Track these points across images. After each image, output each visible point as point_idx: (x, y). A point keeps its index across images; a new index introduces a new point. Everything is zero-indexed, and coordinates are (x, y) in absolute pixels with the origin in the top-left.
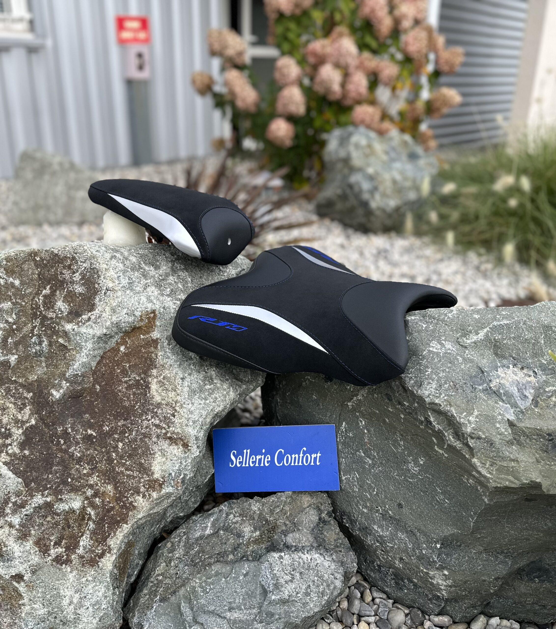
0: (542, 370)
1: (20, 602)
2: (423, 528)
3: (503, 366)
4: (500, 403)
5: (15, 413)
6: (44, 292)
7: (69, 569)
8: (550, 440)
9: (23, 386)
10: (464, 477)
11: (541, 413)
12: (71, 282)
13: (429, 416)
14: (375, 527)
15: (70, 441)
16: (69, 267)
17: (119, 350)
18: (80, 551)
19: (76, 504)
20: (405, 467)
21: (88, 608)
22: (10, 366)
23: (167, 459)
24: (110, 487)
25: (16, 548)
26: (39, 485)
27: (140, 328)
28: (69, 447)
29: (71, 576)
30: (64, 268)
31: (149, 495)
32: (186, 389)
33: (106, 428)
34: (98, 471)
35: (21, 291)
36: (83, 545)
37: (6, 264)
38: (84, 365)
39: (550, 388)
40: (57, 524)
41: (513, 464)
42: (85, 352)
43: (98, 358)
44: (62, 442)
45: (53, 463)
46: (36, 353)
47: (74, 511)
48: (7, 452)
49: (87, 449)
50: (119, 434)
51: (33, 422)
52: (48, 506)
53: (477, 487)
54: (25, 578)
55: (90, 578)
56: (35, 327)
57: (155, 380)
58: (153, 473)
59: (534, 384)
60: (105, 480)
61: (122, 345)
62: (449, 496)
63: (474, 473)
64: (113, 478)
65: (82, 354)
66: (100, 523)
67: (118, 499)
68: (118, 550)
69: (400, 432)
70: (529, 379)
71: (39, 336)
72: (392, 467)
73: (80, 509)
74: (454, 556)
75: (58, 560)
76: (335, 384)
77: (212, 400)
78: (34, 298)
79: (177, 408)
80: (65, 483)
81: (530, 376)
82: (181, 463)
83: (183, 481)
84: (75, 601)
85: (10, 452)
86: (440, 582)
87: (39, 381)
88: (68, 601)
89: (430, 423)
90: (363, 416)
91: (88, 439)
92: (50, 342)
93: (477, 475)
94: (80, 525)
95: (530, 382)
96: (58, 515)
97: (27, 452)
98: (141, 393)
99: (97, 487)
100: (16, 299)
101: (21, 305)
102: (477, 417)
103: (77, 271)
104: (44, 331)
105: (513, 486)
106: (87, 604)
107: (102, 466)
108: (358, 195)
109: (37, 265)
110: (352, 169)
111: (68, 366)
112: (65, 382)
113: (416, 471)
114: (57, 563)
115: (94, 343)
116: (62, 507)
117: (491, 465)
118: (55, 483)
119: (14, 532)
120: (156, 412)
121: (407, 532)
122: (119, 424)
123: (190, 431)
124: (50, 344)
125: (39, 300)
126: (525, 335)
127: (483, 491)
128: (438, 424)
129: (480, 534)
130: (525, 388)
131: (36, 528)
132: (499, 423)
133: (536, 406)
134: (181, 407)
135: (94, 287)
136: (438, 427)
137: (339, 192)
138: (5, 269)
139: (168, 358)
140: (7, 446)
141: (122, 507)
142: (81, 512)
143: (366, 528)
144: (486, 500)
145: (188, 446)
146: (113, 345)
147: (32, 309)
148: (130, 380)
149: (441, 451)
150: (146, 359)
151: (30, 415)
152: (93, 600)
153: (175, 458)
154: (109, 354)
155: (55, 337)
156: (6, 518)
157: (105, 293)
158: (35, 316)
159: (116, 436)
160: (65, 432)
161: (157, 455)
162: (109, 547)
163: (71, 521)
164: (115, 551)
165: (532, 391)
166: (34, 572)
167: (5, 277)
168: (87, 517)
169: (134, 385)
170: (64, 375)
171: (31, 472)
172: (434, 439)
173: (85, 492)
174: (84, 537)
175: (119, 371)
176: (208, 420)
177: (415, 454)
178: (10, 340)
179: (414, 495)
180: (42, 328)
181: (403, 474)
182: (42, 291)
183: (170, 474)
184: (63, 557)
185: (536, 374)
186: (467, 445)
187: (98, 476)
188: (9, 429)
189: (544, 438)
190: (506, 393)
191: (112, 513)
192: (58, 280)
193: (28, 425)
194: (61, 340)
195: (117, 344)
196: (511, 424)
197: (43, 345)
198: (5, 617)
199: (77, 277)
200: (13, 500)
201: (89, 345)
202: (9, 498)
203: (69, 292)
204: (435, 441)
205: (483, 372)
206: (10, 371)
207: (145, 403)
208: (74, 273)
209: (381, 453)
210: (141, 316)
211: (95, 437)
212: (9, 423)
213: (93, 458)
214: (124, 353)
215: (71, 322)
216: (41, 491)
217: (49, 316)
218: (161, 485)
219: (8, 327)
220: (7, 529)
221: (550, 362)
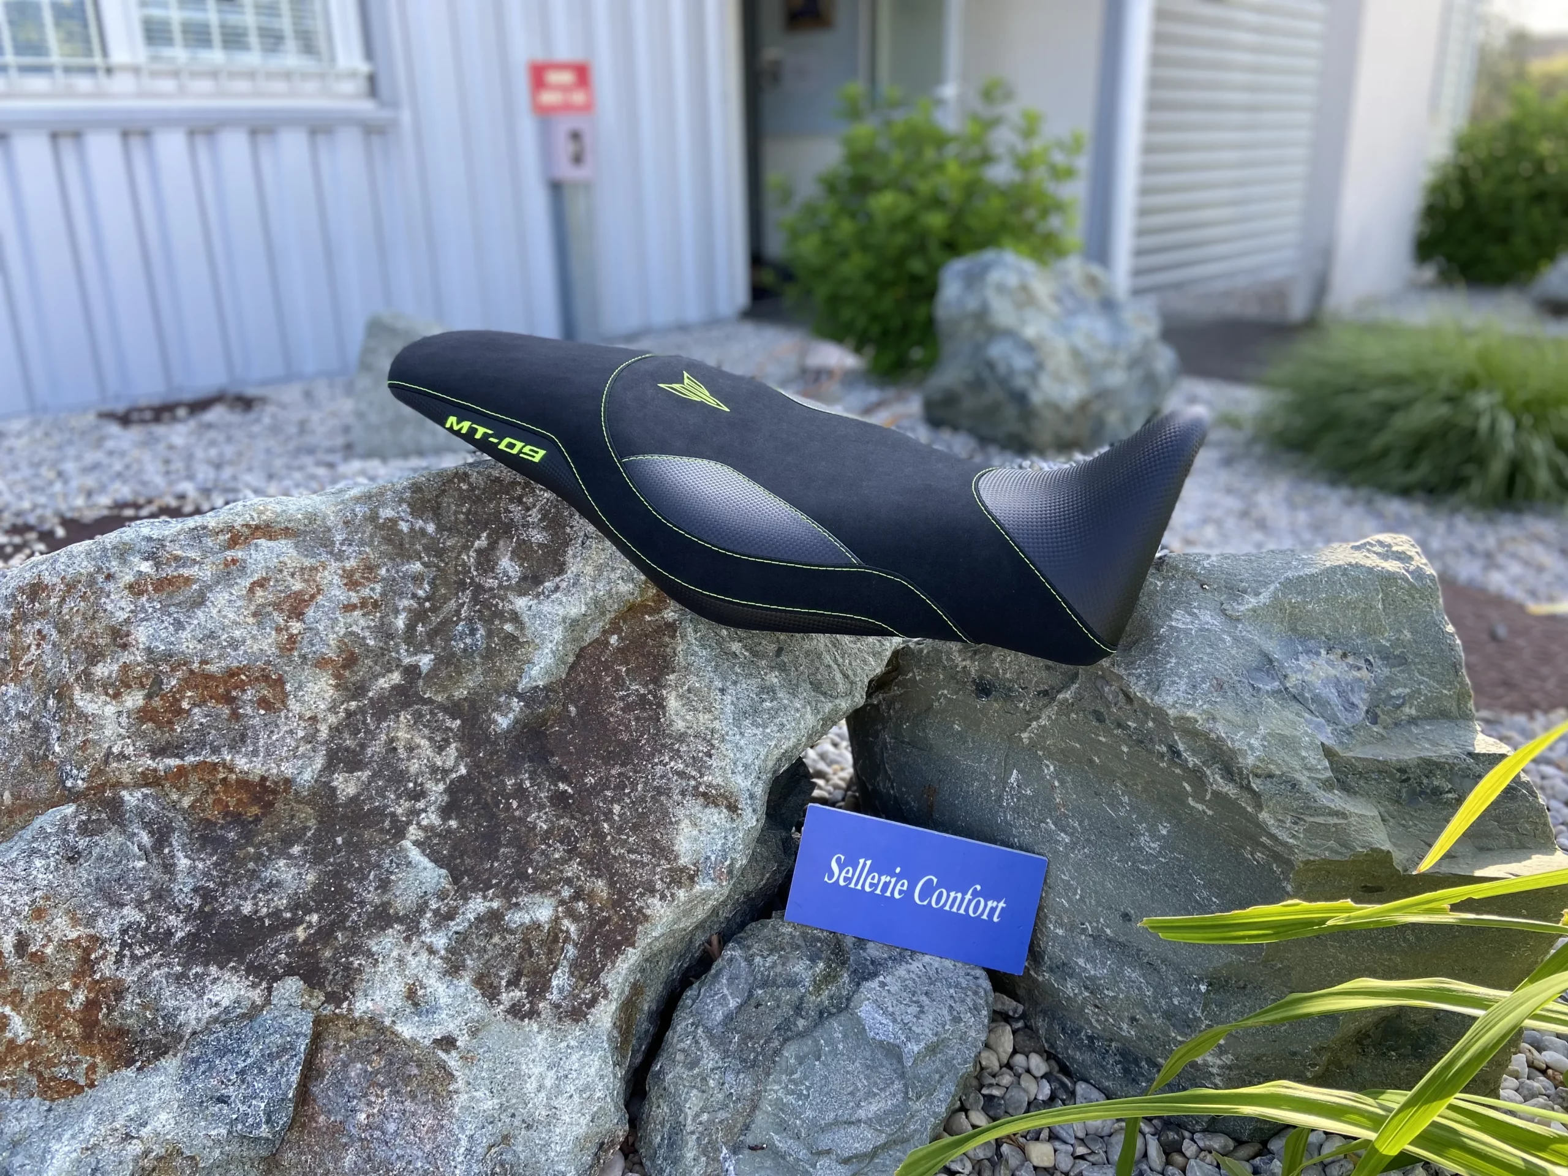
0: (1382, 658)
1: (451, 1088)
2: (1171, 956)
3: (1308, 652)
4: (1306, 715)
5: (431, 755)
6: (477, 544)
7: (535, 1027)
8: (1404, 781)
9: (445, 709)
10: (1245, 849)
11: (1384, 734)
12: (523, 526)
13: (1176, 742)
14: (1081, 962)
15: (529, 802)
16: (520, 501)
17: (608, 643)
18: (554, 996)
19: (544, 913)
20: (1132, 844)
21: (571, 1096)
22: (420, 674)
23: (700, 831)
24: (600, 883)
25: (440, 990)
26: (476, 880)
27: (644, 603)
28: (527, 814)
29: (540, 1040)
30: (511, 501)
31: (672, 895)
32: (729, 709)
33: (590, 780)
34: (580, 855)
35: (438, 543)
36: (558, 985)
37: (411, 497)
38: (547, 672)
39: (1400, 690)
40: (509, 949)
41: (1336, 820)
42: (549, 646)
43: (571, 659)
44: (515, 804)
45: (499, 842)
46: (465, 650)
47: (539, 926)
48: (418, 824)
49: (559, 817)
50: (614, 790)
51: (463, 771)
52: (494, 917)
53: (1270, 865)
54: (458, 1044)
55: (573, 1043)
56: (463, 605)
57: (674, 693)
58: (677, 857)
59: (1369, 682)
60: (592, 870)
61: (613, 634)
62: (1219, 889)
63: (1264, 839)
64: (607, 866)
65: (545, 651)
66: (585, 947)
67: (616, 904)
68: (620, 994)
69: (1120, 778)
70: (1357, 674)
71: (470, 620)
72: (1107, 845)
73: (551, 921)
74: (1235, 1008)
75: (515, 1011)
76: (996, 700)
77: (775, 728)
78: (459, 554)
79: (715, 742)
80: (523, 876)
81: (1359, 669)
82: (725, 837)
83: (730, 872)
84: (548, 1083)
85: (425, 823)
86: (1209, 1059)
87: (471, 700)
88: (535, 1085)
89: (1178, 754)
90: (1050, 756)
91: (559, 799)
92: (489, 630)
93: (1269, 842)
94: (550, 952)
95: (1360, 680)
96: (512, 932)
97: (453, 823)
98: (650, 718)
99: (580, 883)
100: (429, 556)
101: (437, 566)
102: (1264, 738)
103: (534, 506)
104: (479, 611)
105: (1338, 858)
106: (571, 1089)
107: (585, 846)
108: (1004, 382)
109: (463, 498)
110: (993, 333)
111: (521, 672)
112: (516, 700)
113: (1154, 849)
114: (515, 1016)
115: (566, 630)
116: (517, 918)
117: (1295, 823)
118: (505, 877)
119: (437, 962)
120: (678, 751)
121: (1141, 966)
122: (613, 772)
123: (740, 781)
124: (490, 634)
125: (469, 557)
126: (1346, 594)
127: (1282, 872)
128: (1194, 755)
129: (1282, 963)
130: (1352, 690)
131: (475, 955)
132: (1306, 748)
133: (1375, 722)
134: (722, 739)
135: (564, 533)
136: (1192, 761)
137: (967, 375)
138: (409, 505)
139: (695, 654)
140: (418, 813)
141: (623, 918)
142: (552, 927)
143: (1064, 964)
144: (1289, 888)
145: (736, 808)
146: (596, 635)
147: (457, 573)
148: (628, 695)
149: (1200, 807)
150: (656, 657)
151: (457, 758)
152: (580, 1083)
153: (715, 830)
154: (590, 650)
155: (497, 622)
156: (423, 938)
157: (583, 544)
158: (462, 586)
159: (608, 793)
160: (519, 787)
161: (683, 825)
162: (604, 987)
163: (534, 945)
164: (615, 995)
165: (1366, 696)
166: (474, 1033)
167: (409, 518)
168: (562, 936)
169: (637, 704)
170: (515, 687)
171: (461, 857)
172: (1186, 785)
173: (558, 892)
174: (559, 971)
175: (608, 679)
176: (770, 764)
177: (1153, 817)
178: (420, 628)
179: (1153, 895)
180: (475, 606)
181: (1129, 857)
182: (473, 542)
183: (708, 858)
184: (524, 1005)
185: (1371, 664)
186: (1248, 788)
187: (579, 864)
188: (422, 784)
189: (1391, 776)
190: (1316, 699)
191: (607, 928)
192: (501, 522)
193: (454, 775)
194: (508, 627)
195: (604, 632)
196: (1328, 752)
197: (478, 636)
198: (424, 1115)
199: (534, 516)
200: (434, 907)
201: (558, 634)
202: (426, 903)
203: (521, 543)
204: (1188, 788)
205: (1271, 661)
206: (421, 683)
207: (656, 734)
208: (528, 509)
209: (1086, 822)
211: (571, 796)
212: (421, 773)
213: (568, 832)
214: (618, 649)
215: (524, 595)
216: (481, 890)
217: (487, 585)
218: (691, 878)
219: (416, 605)
220: (424, 956)
221: (1397, 642)
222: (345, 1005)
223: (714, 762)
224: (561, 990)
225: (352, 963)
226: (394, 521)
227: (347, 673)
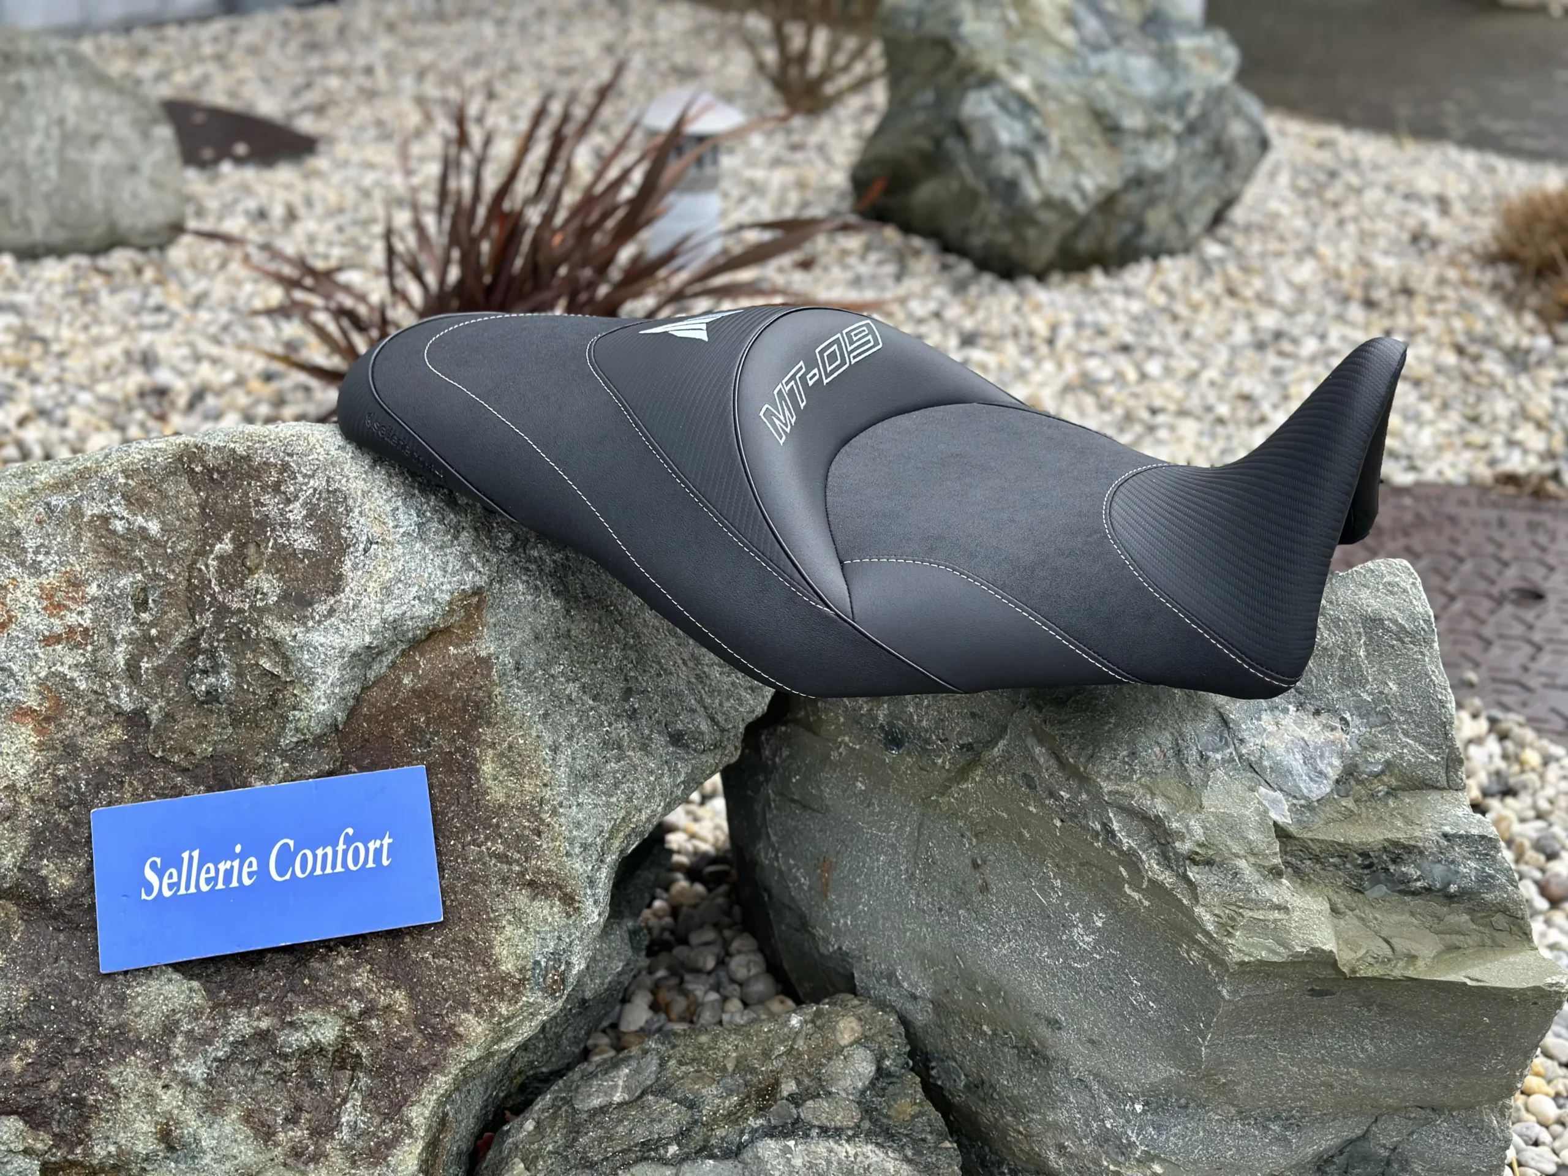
0: (1360, 716)
2: (1105, 1071)
3: (1273, 709)
4: (1263, 790)
6: (218, 547)
8: (1367, 867)
9: (183, 771)
10: (1181, 947)
11: (1356, 810)
12: (282, 525)
13: (1110, 819)
14: (1002, 1079)
16: (276, 488)
17: (400, 682)
18: (345, 1135)
19: (328, 1032)
20: (1064, 937)
22: (148, 723)
23: (527, 930)
24: (400, 996)
25: (201, 1130)
26: (238, 993)
27: (447, 630)
30: (264, 490)
31: (491, 1009)
32: (562, 773)
35: (165, 547)
36: (348, 1122)
37: (126, 484)
38: (320, 719)
39: (1380, 754)
40: (284, 1078)
41: (1276, 915)
42: (321, 689)
43: (351, 703)
46: (208, 693)
47: (321, 1049)
52: (263, 1036)
53: (1206, 966)
56: (201, 631)
57: (490, 752)
58: (497, 962)
59: (1343, 745)
60: (387, 979)
61: (406, 670)
62: (1157, 992)
63: (1199, 936)
64: (406, 974)
65: (317, 694)
66: (381, 1074)
67: (419, 1022)
68: (426, 1131)
69: (1051, 857)
71: (212, 653)
72: (1037, 939)
73: (336, 1044)
74: (1174, 1130)
75: (297, 1153)
77: (623, 797)
78: (194, 562)
79: (546, 816)
80: (296, 988)
81: (1333, 729)
82: (559, 938)
83: (565, 980)
87: (218, 757)
89: (1112, 834)
90: (972, 826)
92: (239, 666)
93: (1204, 940)
94: (337, 1081)
95: (1332, 743)
96: (285, 1057)
98: (459, 783)
99: (372, 996)
100: (153, 566)
101: (166, 579)
102: (1206, 819)
103: (297, 498)
104: (224, 640)
105: (1275, 959)
107: (377, 949)
108: (984, 161)
109: (197, 484)
111: (283, 721)
112: (278, 760)
113: (1089, 943)
114: (297, 1160)
115: (343, 667)
116: (292, 1041)
117: (1233, 919)
118: (275, 989)
119: (194, 1096)
120: (497, 827)
121: (1071, 1083)
123: (577, 866)
124: (239, 674)
125: (207, 566)
126: (1322, 639)
127: (1217, 975)
128: (1129, 836)
129: (1226, 1076)
130: (1322, 756)
131: (241, 1087)
132: (1254, 830)
133: (1345, 794)
134: (554, 812)
135: (339, 536)
136: (1127, 843)
138: (123, 496)
139: (517, 699)
141: (430, 1038)
142: (337, 1051)
143: (982, 1082)
144: (1225, 993)
145: (573, 899)
146: (385, 671)
147: (192, 588)
148: (430, 753)
149: (1136, 896)
150: (466, 703)
153: (547, 928)
154: (375, 692)
155: (249, 655)
156: (175, 1067)
157: (366, 551)
158: (199, 606)
161: (504, 922)
162: (408, 1124)
163: (316, 1073)
164: (422, 1133)
165: (1336, 762)
167: (125, 514)
168: (351, 1061)
169: (441, 764)
170: (276, 743)
172: (1122, 869)
173: (344, 1007)
174: (348, 1105)
175: (402, 732)
176: (616, 843)
177: (1087, 906)
178: (145, 665)
179: (1085, 998)
180: (218, 633)
181: (1061, 952)
182: (212, 546)
183: (537, 963)
184: (308, 1147)
185: (1347, 723)
186: (1184, 878)
187: (371, 971)
189: (1353, 861)
190: (1276, 768)
191: (409, 1051)
192: (252, 519)
194: (265, 662)
195: (393, 666)
196: (1281, 833)
197: (224, 674)
199: (296, 512)
200: (185, 1027)
201: (333, 674)
202: (176, 1022)
203: (279, 548)
204: (1125, 874)
205: (1225, 722)
206: (150, 737)
207: (468, 805)
208: (288, 501)
209: (1013, 909)
210: (450, 603)
214: (413, 691)
215: (287, 619)
216: (244, 1006)
217: (235, 606)
218: (516, 988)
219: (138, 633)
220: (176, 1091)
221: (1381, 697)
222: (79, 1150)
223: (543, 843)
224: (354, 1128)
225: (85, 1098)
226: (105, 519)
227: (52, 727)
